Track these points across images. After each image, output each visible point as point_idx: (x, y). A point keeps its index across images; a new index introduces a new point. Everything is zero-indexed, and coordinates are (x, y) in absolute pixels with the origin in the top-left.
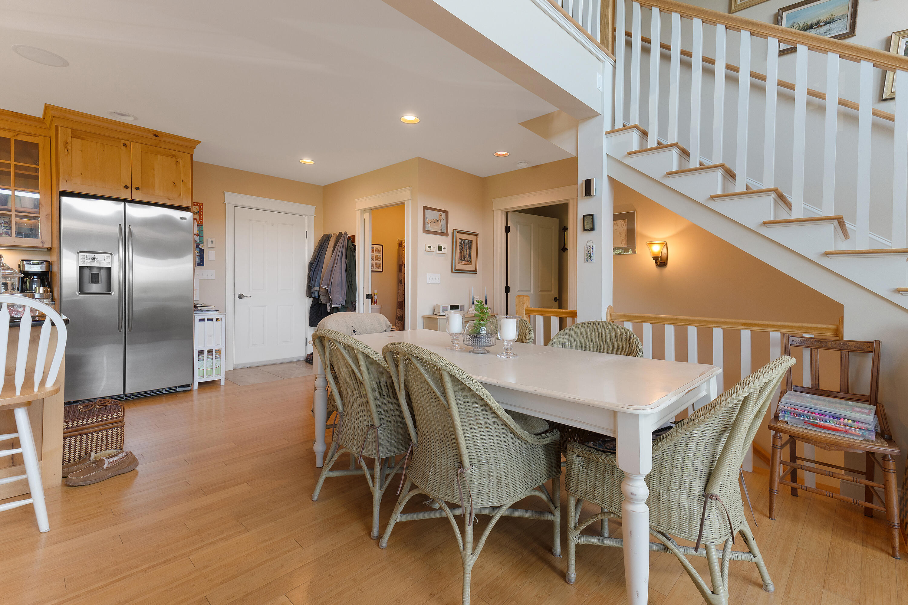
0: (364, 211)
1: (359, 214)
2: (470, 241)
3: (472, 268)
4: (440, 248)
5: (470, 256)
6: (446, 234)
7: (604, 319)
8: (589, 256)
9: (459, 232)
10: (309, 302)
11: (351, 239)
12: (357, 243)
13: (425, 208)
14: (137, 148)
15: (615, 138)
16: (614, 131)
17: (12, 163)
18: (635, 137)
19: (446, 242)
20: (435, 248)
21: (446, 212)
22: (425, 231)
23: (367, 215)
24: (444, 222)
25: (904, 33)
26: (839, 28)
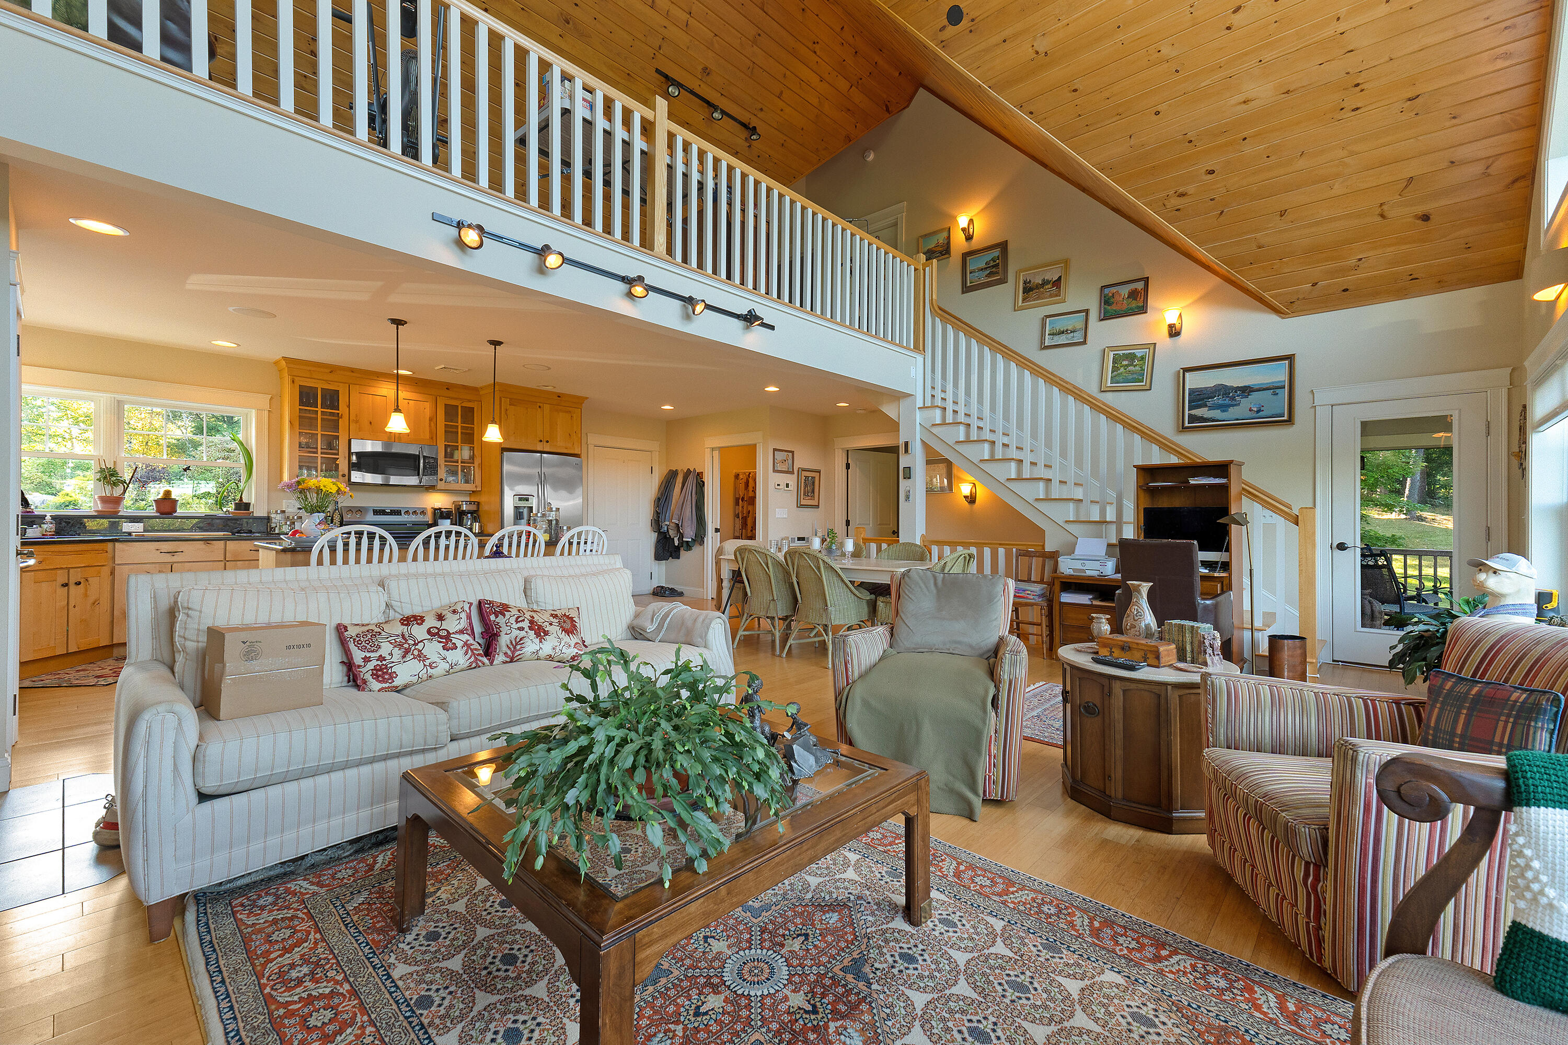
0: (713, 449)
1: (708, 451)
2: (813, 478)
3: (815, 503)
4: (787, 485)
5: (813, 491)
6: (792, 473)
7: (918, 542)
8: (907, 498)
9: (804, 470)
10: (654, 536)
11: (700, 475)
12: (705, 479)
13: (775, 450)
14: (547, 407)
15: (926, 412)
16: (924, 407)
17: (459, 424)
18: (938, 412)
19: (792, 480)
20: (783, 486)
21: (792, 452)
22: (775, 471)
23: (716, 453)
24: (790, 462)
25: (1111, 348)
26: (1078, 337)
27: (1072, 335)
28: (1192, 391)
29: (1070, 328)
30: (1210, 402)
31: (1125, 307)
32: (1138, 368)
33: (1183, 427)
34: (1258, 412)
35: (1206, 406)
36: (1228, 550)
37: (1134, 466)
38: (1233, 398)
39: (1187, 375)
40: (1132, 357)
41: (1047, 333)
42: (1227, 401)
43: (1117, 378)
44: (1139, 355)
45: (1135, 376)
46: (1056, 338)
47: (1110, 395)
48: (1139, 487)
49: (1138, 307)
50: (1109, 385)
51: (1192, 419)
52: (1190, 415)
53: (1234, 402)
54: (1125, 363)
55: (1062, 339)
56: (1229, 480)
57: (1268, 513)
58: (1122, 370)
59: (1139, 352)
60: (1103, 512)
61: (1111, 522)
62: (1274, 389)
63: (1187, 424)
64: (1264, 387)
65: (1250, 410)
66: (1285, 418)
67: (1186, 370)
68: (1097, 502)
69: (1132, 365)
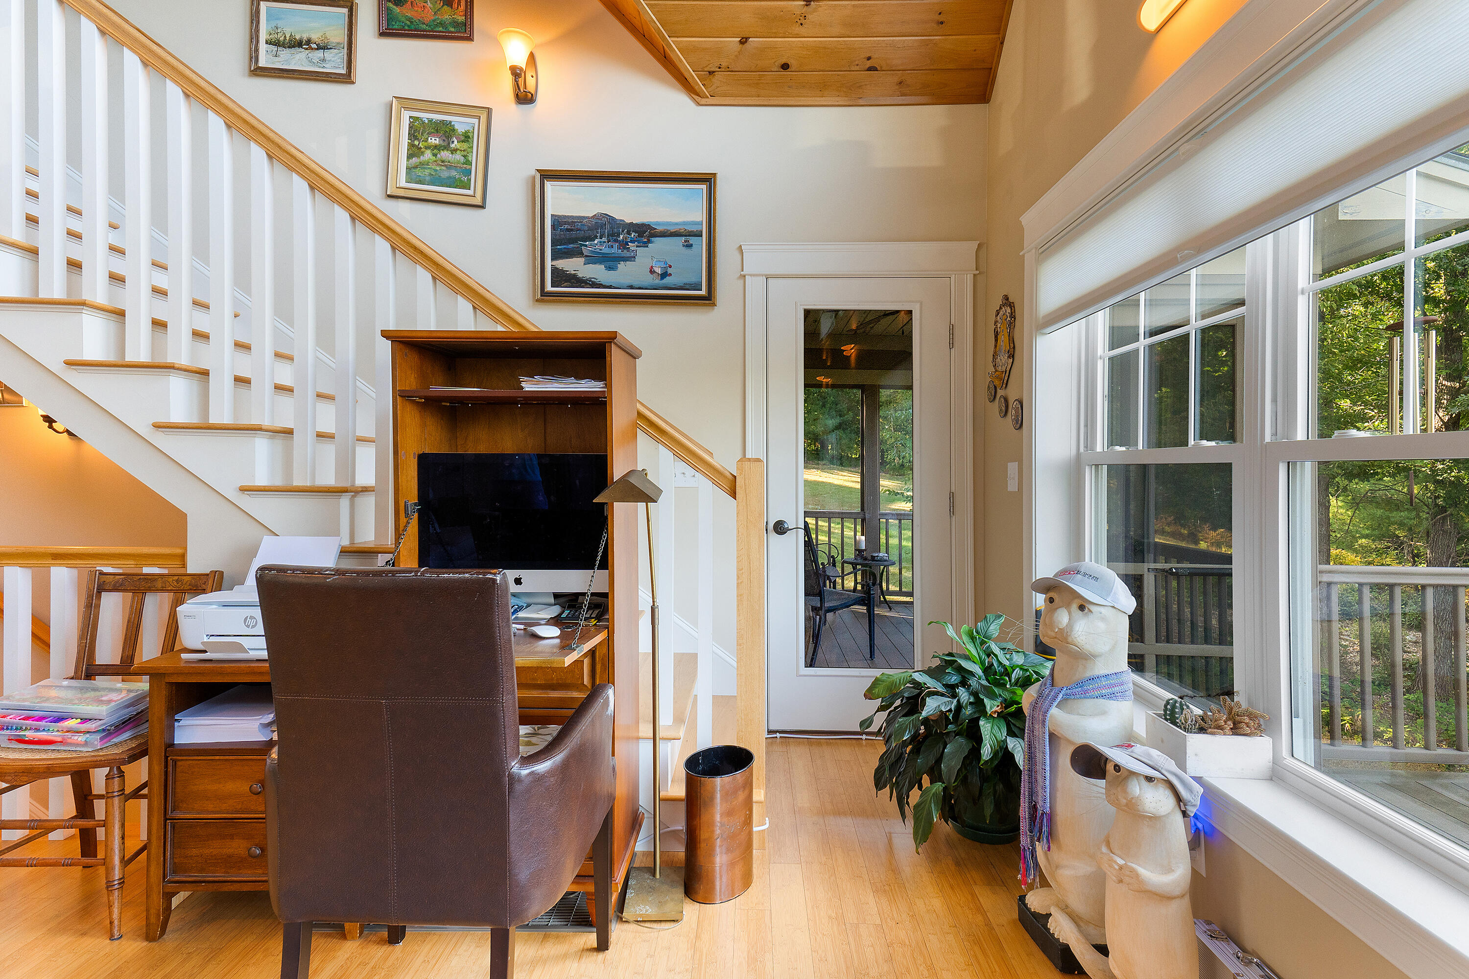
25: (406, 102)
26: (334, 62)
27: (320, 54)
28: (557, 222)
29: (315, 37)
30: (589, 248)
31: (429, 16)
32: (458, 157)
33: (544, 293)
34: (664, 275)
35: (580, 254)
36: (605, 564)
37: (386, 334)
38: (624, 245)
39: (548, 185)
40: (445, 131)
41: (263, 36)
42: (615, 250)
43: (419, 172)
44: (460, 129)
45: (454, 173)
46: (285, 53)
47: (404, 207)
48: (402, 396)
49: (455, 24)
50: (403, 183)
51: (560, 277)
52: (555, 270)
53: (626, 254)
54: (434, 141)
55: (298, 60)
56: (609, 386)
57: (682, 466)
58: (428, 155)
59: (461, 124)
60: (346, 464)
61: (365, 490)
62: (687, 235)
63: (549, 288)
64: (673, 229)
65: (652, 271)
66: (703, 292)
67: (547, 175)
68: (331, 437)
69: (447, 148)
